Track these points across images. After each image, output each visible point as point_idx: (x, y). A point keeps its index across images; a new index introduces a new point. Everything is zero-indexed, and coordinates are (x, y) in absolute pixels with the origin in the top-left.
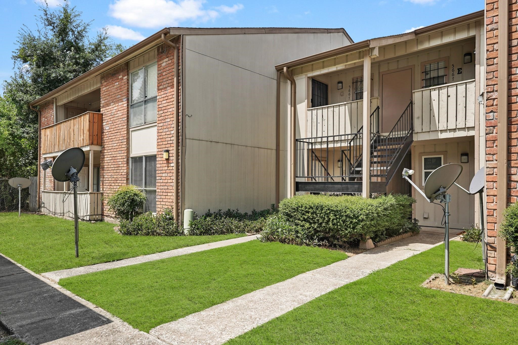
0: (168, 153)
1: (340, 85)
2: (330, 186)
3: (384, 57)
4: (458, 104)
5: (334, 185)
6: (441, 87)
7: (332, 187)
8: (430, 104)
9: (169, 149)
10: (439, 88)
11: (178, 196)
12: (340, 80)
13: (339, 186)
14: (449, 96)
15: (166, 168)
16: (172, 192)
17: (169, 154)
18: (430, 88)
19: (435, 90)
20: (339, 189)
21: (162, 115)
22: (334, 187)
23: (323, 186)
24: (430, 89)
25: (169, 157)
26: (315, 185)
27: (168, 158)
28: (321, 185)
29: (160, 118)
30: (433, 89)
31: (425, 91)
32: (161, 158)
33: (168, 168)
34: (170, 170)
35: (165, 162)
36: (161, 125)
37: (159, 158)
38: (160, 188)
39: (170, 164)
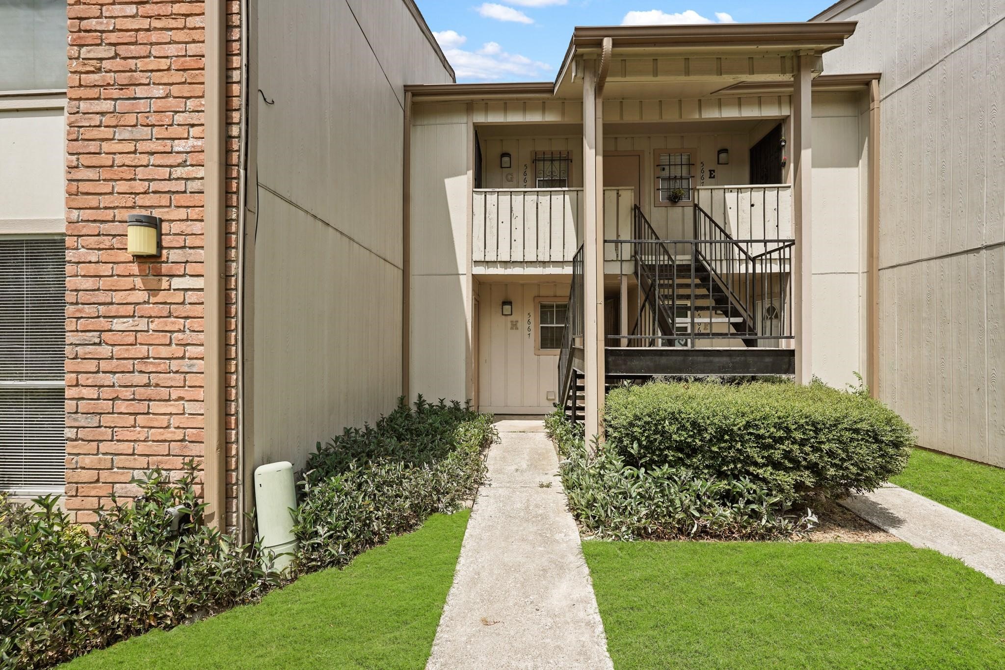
0: (152, 232)
1: (506, 159)
2: (701, 359)
3: (621, 117)
4: (766, 220)
5: (711, 358)
6: (741, 189)
7: (705, 362)
8: (724, 213)
9: (156, 213)
10: (738, 189)
11: (228, 415)
12: (506, 149)
13: (725, 360)
14: (752, 205)
15: (141, 296)
16: (181, 399)
17: (160, 235)
18: (726, 187)
19: (731, 191)
20: (724, 367)
21: (106, 65)
22: (711, 362)
23: (680, 358)
24: (725, 189)
25: (160, 246)
26: (657, 358)
27: (153, 251)
28: (674, 358)
29: (92, 76)
30: (728, 189)
31: (716, 191)
32: (99, 249)
33: (155, 296)
34: (165, 303)
35: (135, 268)
36: (98, 109)
37: (83, 250)
38: (89, 382)
39: (165, 279)
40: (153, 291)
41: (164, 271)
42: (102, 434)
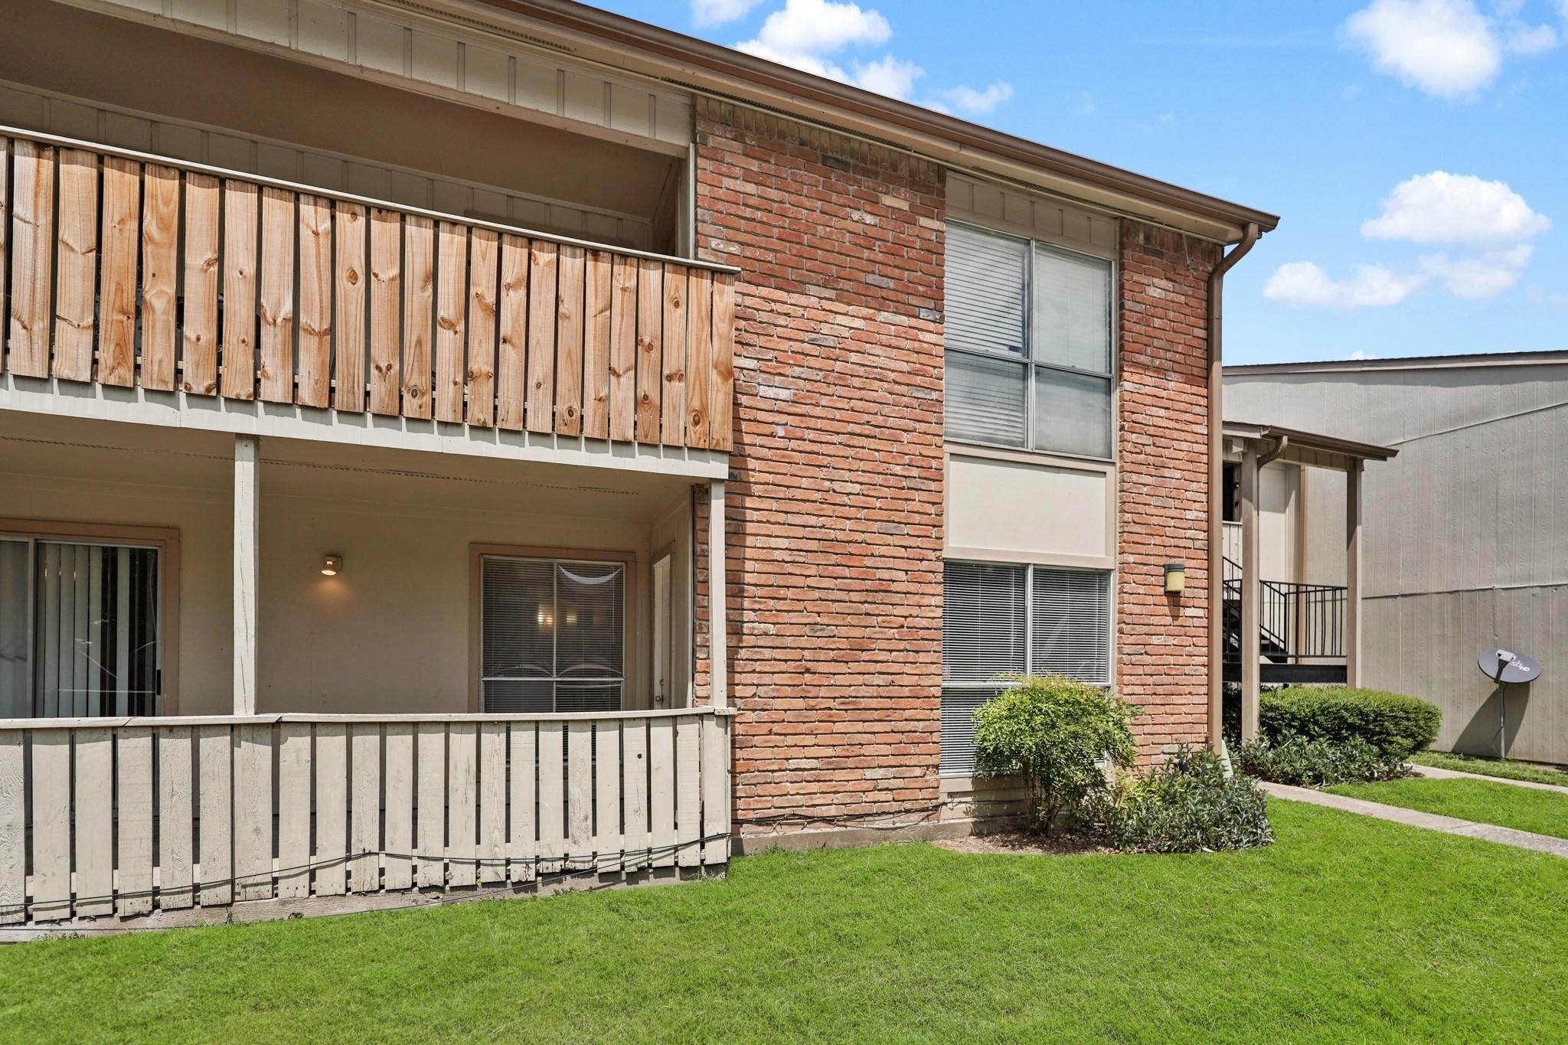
9: (1180, 563)
15: (1167, 620)
21: (1148, 450)
29: (1140, 456)
32: (1144, 585)
33: (1177, 620)
34: (1182, 626)
35: (1165, 600)
36: (1143, 482)
37: (1133, 584)
38: (1138, 682)
39: (1182, 609)
40: (1175, 617)
41: (1182, 603)
42: (1145, 719)
